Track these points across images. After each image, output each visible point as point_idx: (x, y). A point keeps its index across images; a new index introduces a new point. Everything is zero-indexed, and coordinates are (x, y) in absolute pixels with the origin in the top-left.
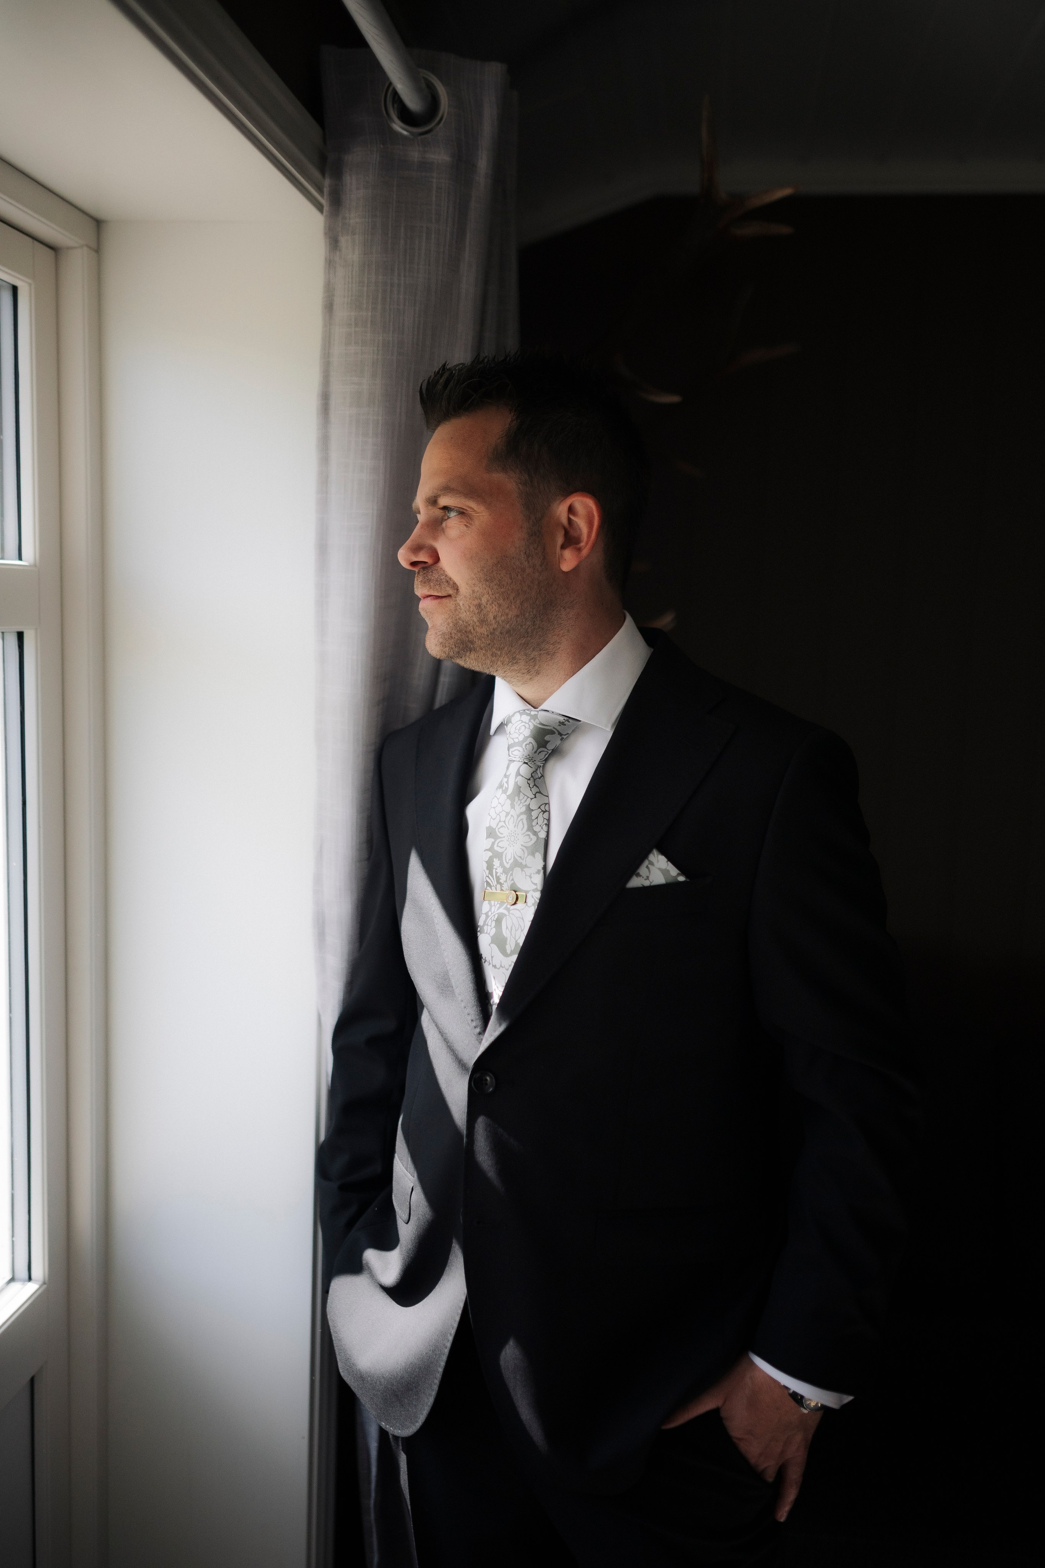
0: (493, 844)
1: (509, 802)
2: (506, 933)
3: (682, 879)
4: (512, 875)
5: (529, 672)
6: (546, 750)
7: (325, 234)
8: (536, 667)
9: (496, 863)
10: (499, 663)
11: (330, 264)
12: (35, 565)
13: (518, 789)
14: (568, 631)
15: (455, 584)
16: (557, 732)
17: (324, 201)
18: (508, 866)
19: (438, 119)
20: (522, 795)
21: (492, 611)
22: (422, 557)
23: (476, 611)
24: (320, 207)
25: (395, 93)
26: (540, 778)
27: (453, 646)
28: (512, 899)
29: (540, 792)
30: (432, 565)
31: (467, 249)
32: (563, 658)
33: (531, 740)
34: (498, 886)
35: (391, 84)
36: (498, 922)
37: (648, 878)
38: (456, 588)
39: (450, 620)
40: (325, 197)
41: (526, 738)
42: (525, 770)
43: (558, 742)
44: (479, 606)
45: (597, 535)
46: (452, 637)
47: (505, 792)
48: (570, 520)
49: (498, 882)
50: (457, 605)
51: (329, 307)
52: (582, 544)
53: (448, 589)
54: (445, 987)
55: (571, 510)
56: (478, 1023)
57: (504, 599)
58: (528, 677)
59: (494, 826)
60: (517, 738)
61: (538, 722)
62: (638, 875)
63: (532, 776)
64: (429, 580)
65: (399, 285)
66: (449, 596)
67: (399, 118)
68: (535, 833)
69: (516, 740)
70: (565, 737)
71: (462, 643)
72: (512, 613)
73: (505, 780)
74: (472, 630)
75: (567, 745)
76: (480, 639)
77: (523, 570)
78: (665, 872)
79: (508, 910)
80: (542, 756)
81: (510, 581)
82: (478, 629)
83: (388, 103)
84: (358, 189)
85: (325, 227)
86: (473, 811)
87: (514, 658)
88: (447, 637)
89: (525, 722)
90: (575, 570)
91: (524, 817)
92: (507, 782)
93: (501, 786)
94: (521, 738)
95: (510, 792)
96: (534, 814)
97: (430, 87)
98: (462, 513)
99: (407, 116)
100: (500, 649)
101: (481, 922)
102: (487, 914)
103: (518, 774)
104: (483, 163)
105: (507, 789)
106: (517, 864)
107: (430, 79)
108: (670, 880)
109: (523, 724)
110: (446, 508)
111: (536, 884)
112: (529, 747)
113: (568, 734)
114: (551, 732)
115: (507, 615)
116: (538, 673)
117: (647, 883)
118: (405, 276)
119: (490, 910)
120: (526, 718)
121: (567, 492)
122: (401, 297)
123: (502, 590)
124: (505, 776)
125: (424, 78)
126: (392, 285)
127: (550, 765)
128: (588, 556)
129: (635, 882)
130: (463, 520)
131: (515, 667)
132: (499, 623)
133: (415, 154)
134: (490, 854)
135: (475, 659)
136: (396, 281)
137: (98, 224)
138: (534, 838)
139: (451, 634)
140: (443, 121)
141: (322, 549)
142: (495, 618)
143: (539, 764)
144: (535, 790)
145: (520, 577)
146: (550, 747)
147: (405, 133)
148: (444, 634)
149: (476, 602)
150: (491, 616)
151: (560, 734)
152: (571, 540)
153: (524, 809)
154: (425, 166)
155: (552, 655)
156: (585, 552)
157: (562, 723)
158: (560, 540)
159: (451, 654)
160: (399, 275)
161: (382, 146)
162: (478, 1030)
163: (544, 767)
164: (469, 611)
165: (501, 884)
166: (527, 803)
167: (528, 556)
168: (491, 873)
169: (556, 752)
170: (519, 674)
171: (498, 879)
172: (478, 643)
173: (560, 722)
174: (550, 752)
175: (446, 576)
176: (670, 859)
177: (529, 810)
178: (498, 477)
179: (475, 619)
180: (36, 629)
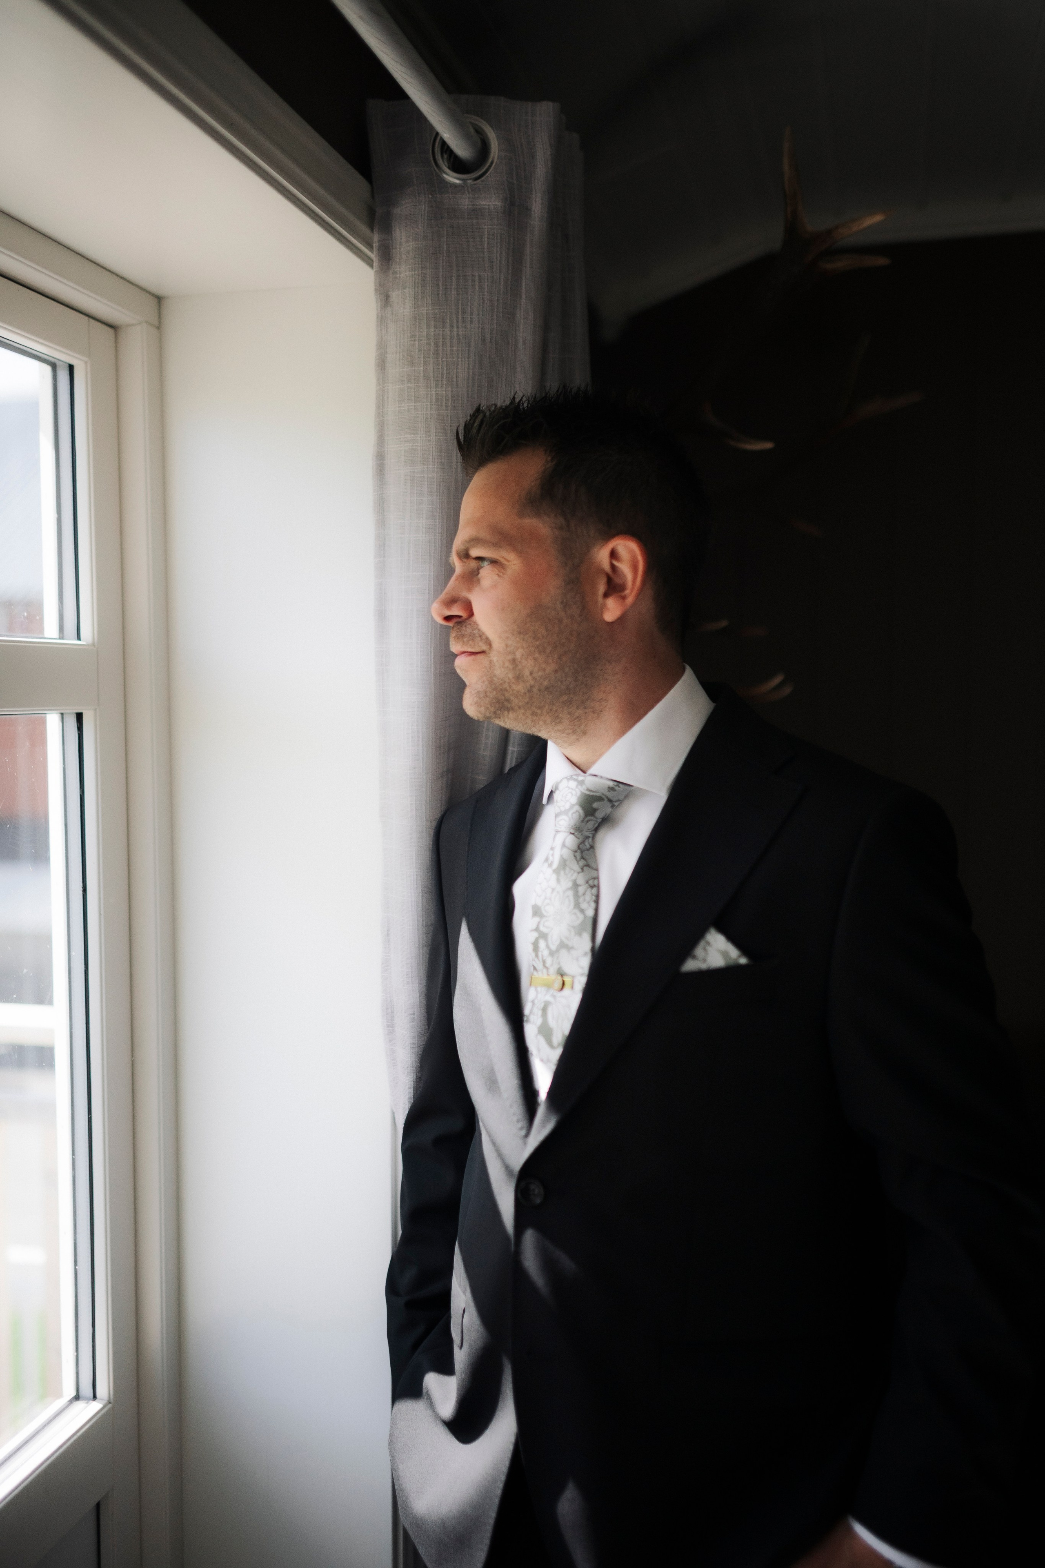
0: (539, 923)
1: (554, 877)
2: (552, 1022)
3: (743, 961)
4: (558, 957)
5: (574, 732)
6: (594, 819)
7: (376, 290)
8: (582, 727)
9: (542, 944)
10: (541, 723)
11: (382, 320)
12: (93, 645)
13: (563, 864)
14: (615, 687)
15: (487, 639)
16: (606, 799)
17: (373, 256)
18: (554, 948)
19: (488, 164)
20: (567, 869)
21: (528, 666)
22: (456, 611)
23: (511, 667)
24: (369, 262)
25: (444, 143)
26: (588, 850)
27: (489, 706)
28: (558, 984)
29: (588, 865)
30: (466, 619)
31: (523, 296)
32: (611, 716)
33: (577, 808)
34: (545, 971)
35: (437, 134)
36: (544, 1010)
37: (704, 960)
38: (489, 643)
39: (485, 678)
40: (375, 252)
41: (572, 806)
42: (571, 841)
43: (609, 810)
44: (514, 661)
45: (644, 582)
46: (486, 696)
47: (550, 865)
48: (613, 567)
49: (545, 966)
50: (491, 661)
51: (382, 365)
52: (627, 592)
53: (481, 644)
54: (492, 1083)
55: (613, 554)
56: (523, 1123)
57: (540, 653)
58: (574, 737)
59: (539, 903)
60: (564, 806)
61: (586, 788)
62: (694, 957)
63: (579, 848)
64: (463, 636)
65: (452, 337)
66: (483, 652)
67: (449, 168)
68: (582, 911)
69: (563, 809)
70: (616, 804)
71: (498, 701)
72: (551, 667)
73: (551, 852)
74: (508, 688)
75: (619, 812)
76: (517, 697)
77: (560, 621)
78: (725, 954)
79: (554, 996)
80: (591, 825)
81: (545, 633)
82: (514, 687)
83: (436, 154)
84: (407, 241)
85: (375, 283)
86: (520, 888)
87: (557, 717)
88: (482, 695)
89: (572, 789)
90: (621, 620)
91: (570, 893)
92: (553, 855)
93: (547, 860)
94: (567, 806)
95: (555, 865)
96: (581, 890)
97: (479, 131)
98: (494, 562)
99: (458, 165)
100: (540, 708)
101: (527, 1011)
102: (533, 1002)
103: (564, 845)
104: (538, 206)
105: (552, 863)
106: (563, 945)
107: (479, 124)
108: (731, 963)
109: (570, 790)
110: (480, 559)
111: (582, 968)
112: (576, 816)
113: (619, 800)
114: (600, 799)
115: (544, 670)
116: (585, 733)
117: (704, 966)
118: (458, 328)
119: (537, 997)
120: (573, 784)
121: (608, 535)
122: (454, 349)
123: (538, 643)
124: (552, 849)
125: (471, 123)
126: (444, 337)
127: (600, 835)
128: (634, 604)
129: (690, 965)
130: (495, 569)
131: (560, 727)
132: (536, 679)
133: (465, 202)
134: (535, 935)
135: (515, 719)
136: (448, 333)
137: (159, 299)
138: (581, 917)
139: (486, 692)
140: (493, 166)
141: (381, 615)
142: (531, 674)
143: (588, 834)
144: (582, 862)
145: (556, 629)
146: (600, 815)
147: (457, 181)
148: (478, 693)
149: (510, 657)
150: (527, 672)
151: (610, 801)
152: (614, 587)
153: (570, 884)
154: (476, 213)
155: (598, 713)
156: (630, 600)
157: (611, 789)
158: (602, 587)
159: (488, 714)
160: (452, 326)
161: (430, 196)
162: (524, 1132)
163: (594, 836)
164: (503, 667)
165: (547, 968)
166: (574, 877)
167: (565, 605)
168: (537, 956)
169: (606, 821)
170: (564, 735)
171: (544, 962)
172: (515, 702)
173: (609, 788)
174: (599, 820)
175: (479, 630)
176: (731, 938)
177: (575, 886)
178: (531, 522)
179: (510, 676)
180: (95, 710)
